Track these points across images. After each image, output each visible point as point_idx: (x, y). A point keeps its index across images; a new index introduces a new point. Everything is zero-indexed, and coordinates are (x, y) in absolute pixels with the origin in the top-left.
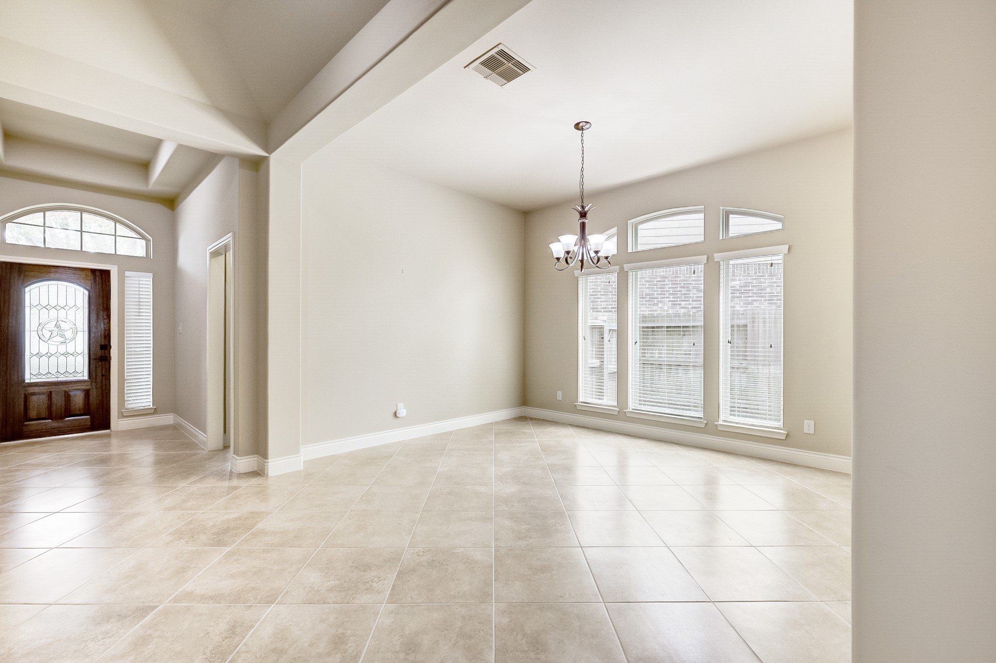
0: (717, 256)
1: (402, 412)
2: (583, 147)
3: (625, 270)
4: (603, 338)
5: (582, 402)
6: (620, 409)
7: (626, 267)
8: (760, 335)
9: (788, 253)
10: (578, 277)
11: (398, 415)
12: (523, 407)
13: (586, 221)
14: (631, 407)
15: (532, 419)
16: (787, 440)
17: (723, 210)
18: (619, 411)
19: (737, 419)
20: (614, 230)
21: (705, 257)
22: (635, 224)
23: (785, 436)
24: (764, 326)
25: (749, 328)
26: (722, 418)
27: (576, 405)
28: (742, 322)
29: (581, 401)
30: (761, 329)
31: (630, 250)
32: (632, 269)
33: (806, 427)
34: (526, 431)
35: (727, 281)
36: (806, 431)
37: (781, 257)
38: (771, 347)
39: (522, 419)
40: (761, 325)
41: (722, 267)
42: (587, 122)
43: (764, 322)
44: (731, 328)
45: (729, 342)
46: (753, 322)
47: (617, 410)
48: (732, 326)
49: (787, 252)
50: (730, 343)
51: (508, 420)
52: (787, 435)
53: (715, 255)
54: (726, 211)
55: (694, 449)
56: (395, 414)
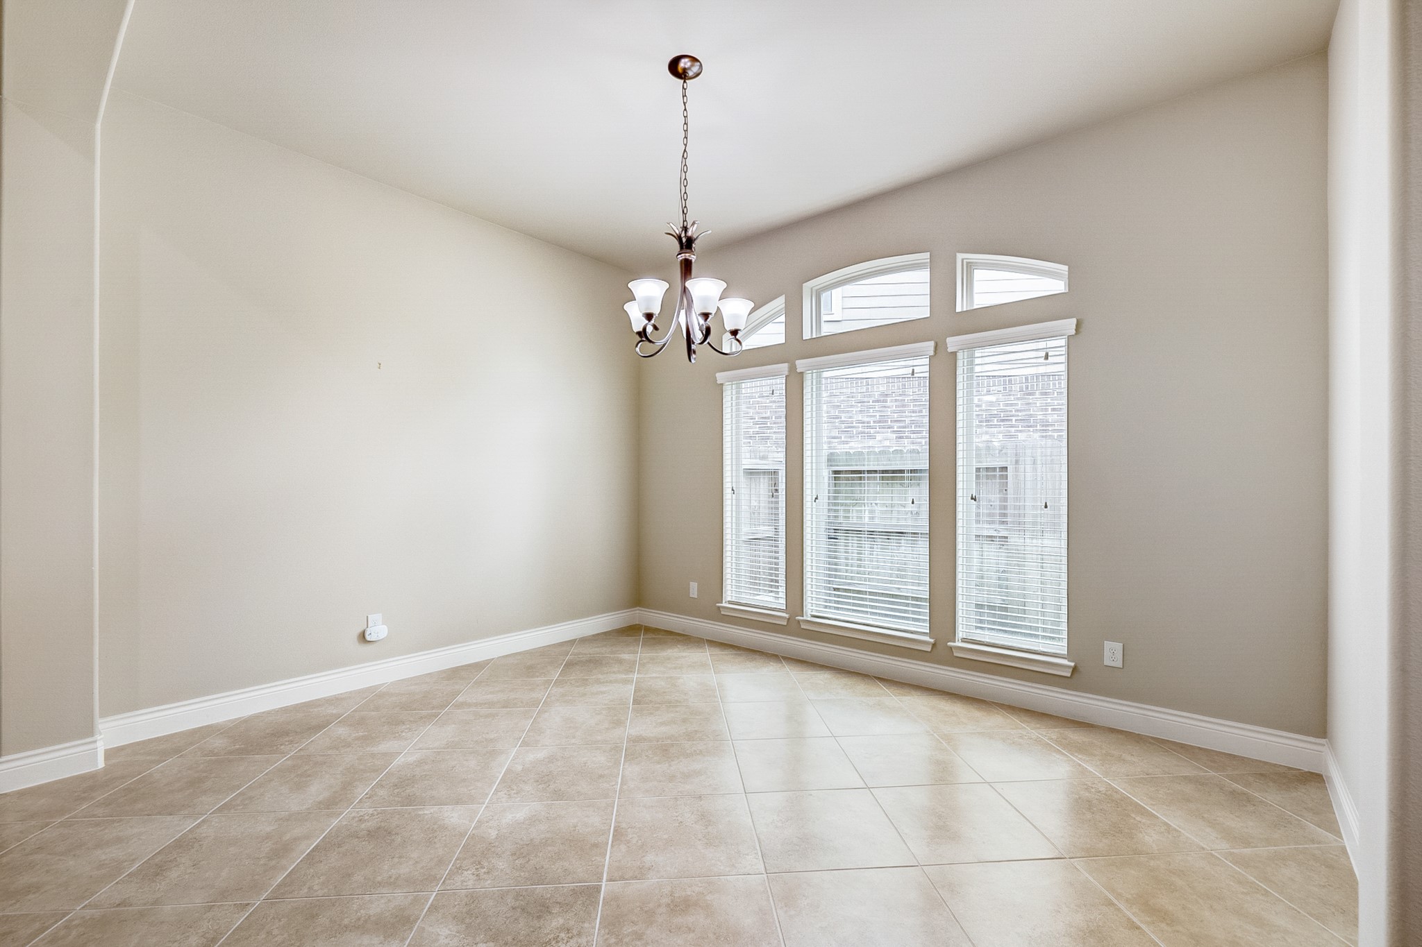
0: (952, 343)
1: (378, 631)
2: (685, 110)
3: (799, 370)
4: (777, 490)
5: (730, 602)
6: (791, 616)
7: (801, 364)
8: (1029, 485)
9: (1076, 334)
10: (722, 384)
11: (368, 638)
12: (638, 608)
13: (693, 258)
14: (809, 612)
15: (648, 630)
16: (1075, 679)
17: (963, 260)
18: (789, 619)
19: (987, 637)
20: (779, 303)
21: (932, 344)
22: (817, 290)
23: (1071, 670)
24: (1035, 470)
25: (1010, 473)
26: (960, 634)
27: (719, 607)
28: (998, 463)
29: (729, 599)
30: (1029, 475)
31: (806, 336)
32: (812, 368)
33: (1107, 653)
34: (626, 656)
35: (970, 394)
36: (1107, 662)
37: (1063, 342)
38: (1046, 507)
39: (631, 631)
40: (1029, 468)
41: (960, 363)
42: (694, 60)
43: (1034, 463)
44: (976, 472)
45: (972, 499)
46: (1017, 462)
47: (786, 618)
48: (978, 470)
49: (1073, 332)
50: (975, 500)
51: (605, 633)
52: (1075, 669)
53: (949, 340)
54: (968, 263)
55: (913, 692)
56: (362, 637)
